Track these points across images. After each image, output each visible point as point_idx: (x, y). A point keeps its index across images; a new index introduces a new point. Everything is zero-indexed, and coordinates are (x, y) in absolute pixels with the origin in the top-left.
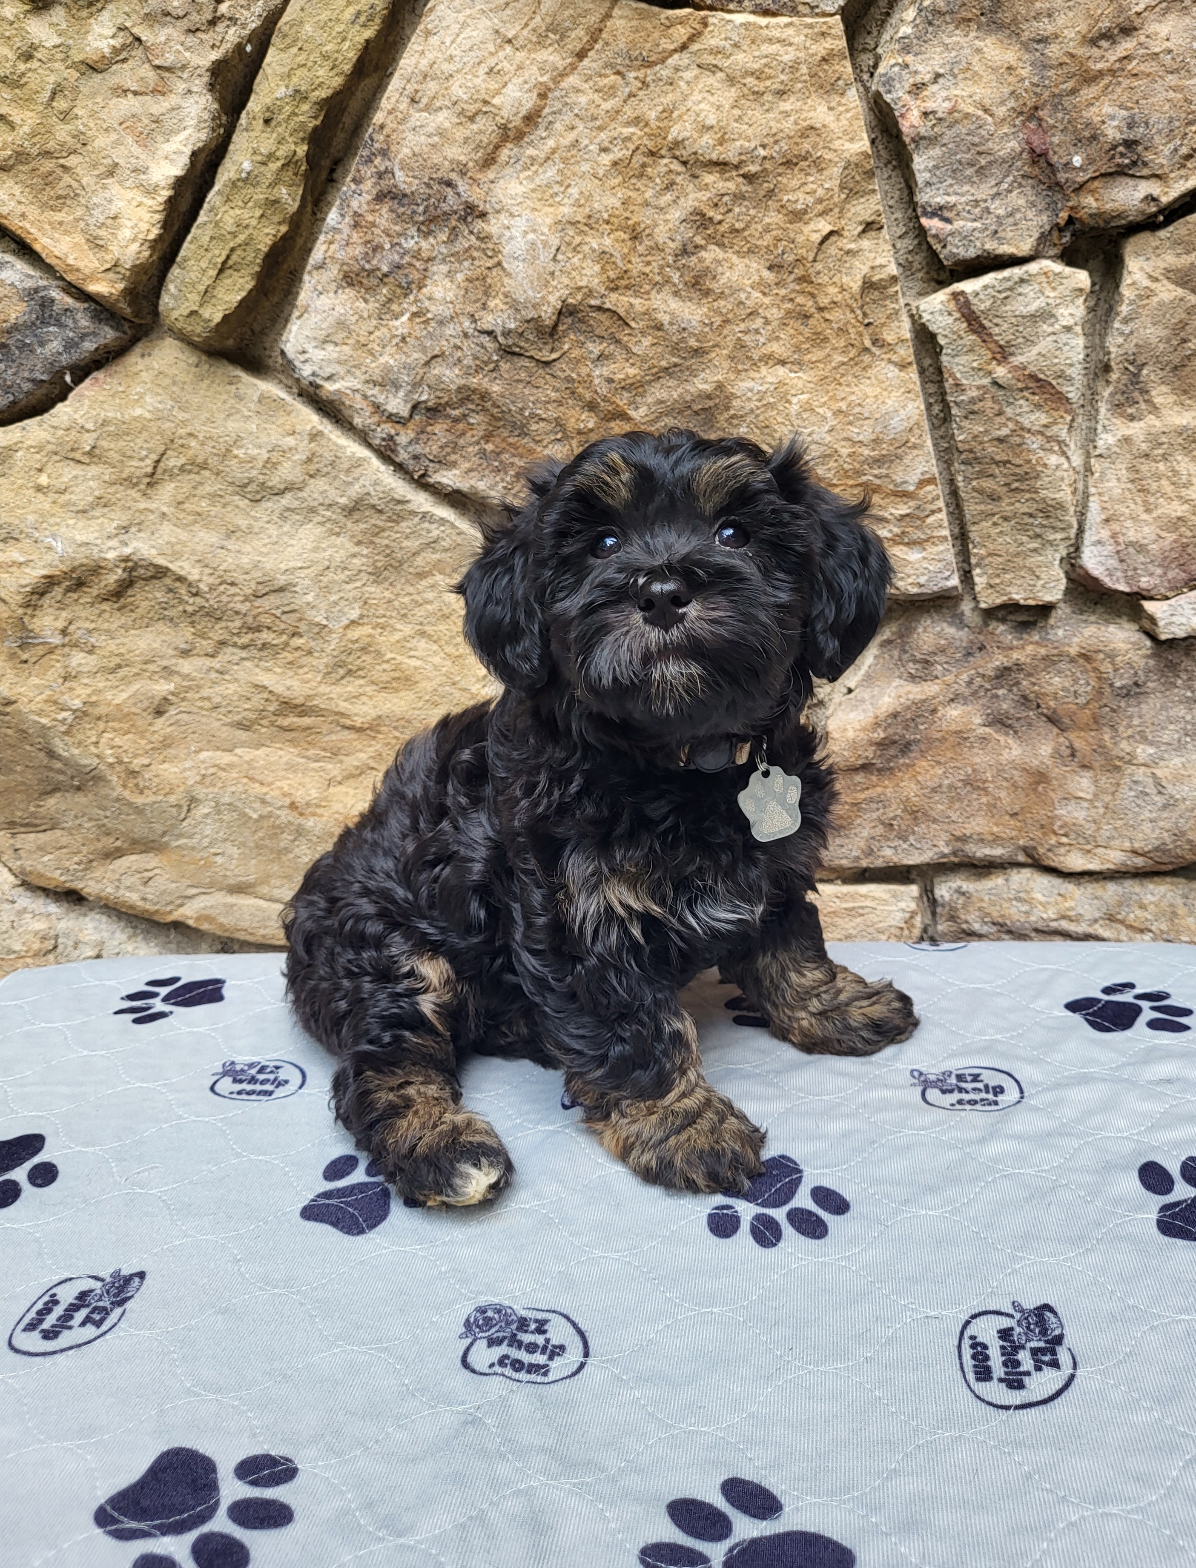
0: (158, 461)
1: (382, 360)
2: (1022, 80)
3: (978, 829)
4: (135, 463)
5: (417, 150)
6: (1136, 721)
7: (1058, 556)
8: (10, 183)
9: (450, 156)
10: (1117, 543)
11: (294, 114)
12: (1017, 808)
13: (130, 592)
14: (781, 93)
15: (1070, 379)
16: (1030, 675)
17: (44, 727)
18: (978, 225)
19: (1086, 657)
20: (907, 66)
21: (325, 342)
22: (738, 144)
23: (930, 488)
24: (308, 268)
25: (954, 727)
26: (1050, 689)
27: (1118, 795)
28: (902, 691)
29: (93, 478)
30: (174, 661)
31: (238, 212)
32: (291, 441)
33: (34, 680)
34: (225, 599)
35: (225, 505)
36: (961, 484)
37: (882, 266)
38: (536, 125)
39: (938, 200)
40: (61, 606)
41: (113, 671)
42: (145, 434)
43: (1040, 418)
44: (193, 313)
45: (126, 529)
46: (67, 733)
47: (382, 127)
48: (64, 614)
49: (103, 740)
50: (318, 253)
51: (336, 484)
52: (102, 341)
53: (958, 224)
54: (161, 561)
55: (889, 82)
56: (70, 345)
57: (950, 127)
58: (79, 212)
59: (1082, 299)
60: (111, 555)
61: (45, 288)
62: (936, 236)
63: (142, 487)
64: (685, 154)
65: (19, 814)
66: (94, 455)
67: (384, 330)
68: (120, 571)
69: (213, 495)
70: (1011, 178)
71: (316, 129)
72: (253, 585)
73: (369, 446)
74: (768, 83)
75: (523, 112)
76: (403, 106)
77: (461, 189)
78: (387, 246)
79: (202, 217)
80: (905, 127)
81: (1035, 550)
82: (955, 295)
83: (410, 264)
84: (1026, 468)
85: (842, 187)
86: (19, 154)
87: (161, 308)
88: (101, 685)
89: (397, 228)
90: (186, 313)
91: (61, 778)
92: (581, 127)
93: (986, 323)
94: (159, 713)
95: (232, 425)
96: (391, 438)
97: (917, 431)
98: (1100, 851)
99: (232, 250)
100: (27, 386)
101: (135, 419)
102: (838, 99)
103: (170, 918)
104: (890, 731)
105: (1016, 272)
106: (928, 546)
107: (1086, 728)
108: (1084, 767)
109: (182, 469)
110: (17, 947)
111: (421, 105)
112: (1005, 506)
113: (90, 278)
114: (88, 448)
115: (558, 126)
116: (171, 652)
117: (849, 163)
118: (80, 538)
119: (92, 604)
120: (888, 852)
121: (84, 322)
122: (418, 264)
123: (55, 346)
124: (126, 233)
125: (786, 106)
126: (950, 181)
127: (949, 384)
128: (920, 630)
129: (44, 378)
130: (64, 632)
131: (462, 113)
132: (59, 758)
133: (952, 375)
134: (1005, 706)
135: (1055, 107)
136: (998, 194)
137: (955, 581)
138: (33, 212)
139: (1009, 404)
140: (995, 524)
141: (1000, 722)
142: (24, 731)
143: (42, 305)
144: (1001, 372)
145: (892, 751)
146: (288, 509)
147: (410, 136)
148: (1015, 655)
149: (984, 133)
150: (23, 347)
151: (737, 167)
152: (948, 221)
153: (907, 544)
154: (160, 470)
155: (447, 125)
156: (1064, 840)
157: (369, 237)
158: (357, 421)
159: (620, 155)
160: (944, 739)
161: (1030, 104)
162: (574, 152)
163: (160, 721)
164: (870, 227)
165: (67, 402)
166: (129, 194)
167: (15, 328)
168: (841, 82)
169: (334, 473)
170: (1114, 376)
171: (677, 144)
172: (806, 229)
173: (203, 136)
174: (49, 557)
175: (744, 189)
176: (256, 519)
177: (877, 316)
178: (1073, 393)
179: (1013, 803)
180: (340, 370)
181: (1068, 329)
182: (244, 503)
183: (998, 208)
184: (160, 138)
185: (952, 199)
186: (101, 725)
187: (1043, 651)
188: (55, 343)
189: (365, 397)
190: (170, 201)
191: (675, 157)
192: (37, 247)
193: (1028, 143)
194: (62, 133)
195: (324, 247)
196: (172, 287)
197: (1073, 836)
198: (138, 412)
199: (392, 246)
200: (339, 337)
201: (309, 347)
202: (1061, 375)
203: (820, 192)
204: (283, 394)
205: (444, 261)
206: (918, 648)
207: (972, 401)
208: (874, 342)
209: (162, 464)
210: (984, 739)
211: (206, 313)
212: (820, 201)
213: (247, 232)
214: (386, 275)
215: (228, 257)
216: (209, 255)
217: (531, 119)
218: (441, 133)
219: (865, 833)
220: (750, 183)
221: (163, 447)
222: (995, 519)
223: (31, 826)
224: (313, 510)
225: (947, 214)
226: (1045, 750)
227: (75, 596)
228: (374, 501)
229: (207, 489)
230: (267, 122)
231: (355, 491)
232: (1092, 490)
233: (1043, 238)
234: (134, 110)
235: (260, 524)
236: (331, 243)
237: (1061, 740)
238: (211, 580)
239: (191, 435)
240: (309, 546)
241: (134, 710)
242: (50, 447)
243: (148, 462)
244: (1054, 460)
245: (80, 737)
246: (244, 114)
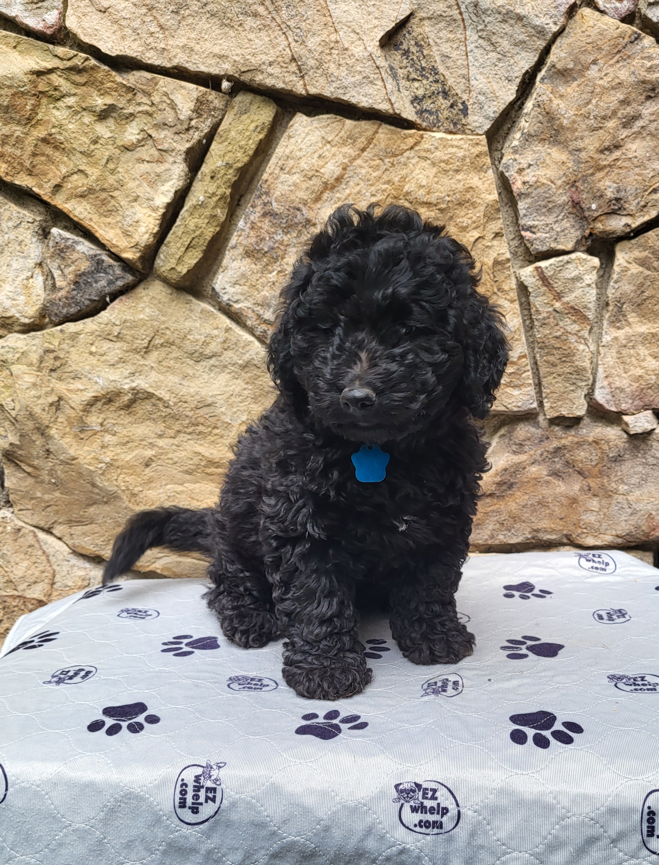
0: (150, 341)
1: (263, 293)
2: (569, 168)
3: (545, 526)
4: (139, 342)
5: (283, 193)
6: (619, 474)
7: (584, 394)
8: (85, 203)
9: (299, 196)
10: (612, 388)
11: (225, 174)
12: (563, 516)
13: (134, 405)
14: (457, 171)
15: (590, 309)
16: (570, 451)
17: (91, 471)
18: (548, 235)
19: (596, 442)
20: (516, 160)
21: (235, 284)
22: (437, 194)
23: (524, 360)
24: (228, 248)
25: (534, 476)
26: (579, 458)
27: (611, 509)
28: (510, 458)
29: (118, 349)
30: (155, 440)
31: (196, 220)
32: (216, 332)
33: (86, 448)
34: (181, 409)
35: (182, 363)
36: (538, 359)
37: (503, 254)
38: (341, 183)
39: (529, 223)
40: (101, 411)
41: (125, 444)
42: (145, 328)
43: (576, 327)
44: (172, 269)
45: (133, 374)
46: (102, 475)
47: (266, 181)
48: (102, 416)
49: (120, 478)
50: (233, 241)
51: (238, 353)
52: (126, 281)
53: (539, 235)
54: (151, 390)
55: (507, 167)
56: (110, 283)
57: (535, 189)
58: (119, 218)
59: (596, 272)
60: (126, 387)
61: (100, 255)
62: (528, 240)
63: (142, 353)
64: (411, 198)
65: (74, 516)
66: (119, 337)
67: (264, 279)
68: (130, 395)
69: (176, 358)
70: (563, 214)
71: (235, 181)
72: (195, 403)
73: (254, 335)
74: (451, 166)
75: (335, 176)
76: (277, 171)
77: (304, 212)
78: (268, 238)
79: (178, 222)
80: (515, 188)
81: (573, 391)
82: (537, 268)
83: (278, 247)
84: (569, 351)
85: (485, 216)
86: (90, 189)
87: (156, 266)
88: (119, 451)
89: (273, 230)
90: (169, 268)
91: (98, 497)
92: (362, 184)
93: (551, 281)
94: (147, 465)
95: (188, 324)
96: (265, 331)
97: (520, 332)
98: (602, 536)
99: (193, 238)
100: (87, 302)
101: (140, 320)
102: (484, 174)
103: (147, 569)
104: (504, 477)
105: (565, 258)
106: (523, 388)
107: (596, 477)
108: (595, 495)
109: (162, 345)
110: (70, 584)
111: (286, 171)
112: (559, 369)
113: (124, 250)
114: (116, 334)
115: (351, 183)
116: (153, 435)
117: (488, 205)
118: (112, 378)
119: (115, 411)
120: (501, 537)
121: (118, 271)
122: (282, 247)
123: (103, 283)
124: (142, 229)
125: (460, 177)
126: (535, 214)
127: (533, 310)
128: (519, 429)
129: (96, 298)
130: (102, 425)
131: (305, 176)
132: (97, 487)
133: (535, 306)
134: (558, 466)
135: (584, 182)
136: (557, 221)
137: (535, 405)
138: (95, 218)
139: (562, 320)
140: (554, 378)
141: (556, 474)
142: (80, 473)
143: (98, 263)
144: (558, 305)
145: (504, 487)
146: (213, 366)
147: (280, 186)
148: (563, 442)
149: (551, 192)
150: (87, 283)
151: (436, 205)
152: (534, 233)
153: (513, 387)
154: (151, 345)
155: (298, 181)
156: (585, 531)
157: (258, 234)
158: (249, 323)
159: (380, 198)
160: (529, 482)
161: (573, 180)
162: (359, 196)
163: (148, 470)
164: (498, 235)
165: (107, 311)
166: (145, 211)
167: (84, 274)
168: (485, 167)
169: (237, 348)
170: (611, 308)
171: (408, 193)
172: (468, 235)
173: (181, 183)
174: (96, 387)
175: (439, 215)
176: (197, 370)
177: (501, 277)
178: (591, 315)
179: (561, 513)
180: (242, 298)
181: (589, 285)
182: (191, 362)
183: (558, 228)
184: (159, 184)
185: (536, 223)
186: (119, 471)
187: (576, 440)
188: (103, 282)
189: (253, 311)
190: (164, 215)
191: (406, 200)
192: (97, 235)
193: (572, 197)
194: (111, 180)
195: (236, 238)
196: (162, 256)
197: (589, 529)
198: (142, 316)
199: (270, 238)
200: (242, 282)
201: (227, 286)
202: (586, 307)
203: (475, 218)
204: (212, 309)
205: (294, 246)
206: (517, 438)
207: (545, 318)
208: (500, 289)
209: (152, 343)
210: (548, 482)
211: (179, 269)
212: (475, 222)
213: (201, 230)
214: (266, 252)
215: (191, 242)
216: (181, 241)
217: (339, 180)
218: (295, 185)
219: (491, 527)
221: (153, 334)
222: (555, 375)
223: (80, 522)
224: (225, 367)
225: (533, 230)
226: (577, 488)
227: (107, 407)
228: (257, 363)
229: (174, 355)
230: (212, 178)
231: (247, 357)
232: (600, 362)
233: (578, 242)
234: (147, 170)
235: (199, 373)
236: (240, 236)
237: (584, 482)
238: (175, 400)
239: (167, 328)
240: (223, 384)
241: (135, 463)
242: (97, 333)
243: (146, 341)
244: (582, 347)
245: (109, 476)
246: (200, 173)
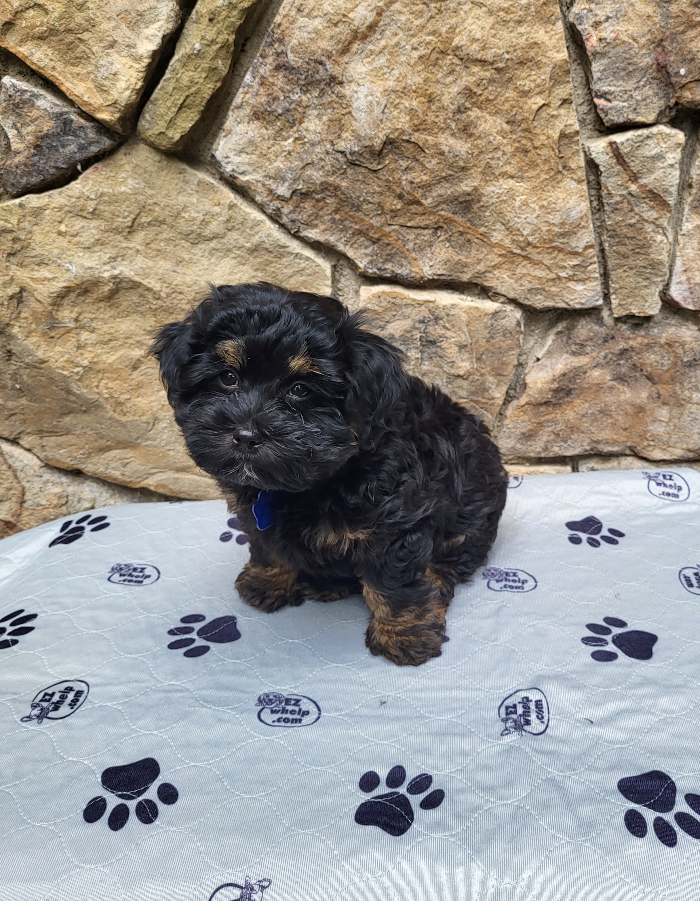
0: (135, 219)
1: (275, 164)
2: (655, 24)
3: (606, 437)
4: (120, 220)
5: (301, 41)
6: (693, 380)
7: (658, 290)
8: (45, 47)
9: (322, 46)
10: (690, 283)
11: (228, 17)
12: (627, 426)
13: (116, 296)
14: (519, 22)
15: (671, 193)
16: (638, 353)
17: (65, 376)
18: (625, 104)
19: (669, 345)
20: (591, 11)
21: (241, 152)
22: (493, 50)
23: (591, 250)
24: (232, 107)
25: (595, 382)
26: (648, 361)
27: (682, 419)
28: (568, 361)
29: (94, 228)
30: (144, 337)
31: (191, 74)
32: (217, 209)
33: (58, 349)
34: (175, 301)
35: (175, 246)
36: (607, 248)
37: (571, 125)
38: (375, 32)
39: (604, 88)
40: (74, 304)
41: (106, 343)
42: (127, 203)
43: (652, 215)
44: (161, 133)
45: (114, 259)
46: (79, 380)
47: (280, 25)
48: (76, 309)
49: (102, 384)
50: (238, 99)
51: (244, 235)
52: (103, 147)
53: (615, 103)
54: (137, 279)
55: (580, 18)
56: (81, 148)
57: (613, 48)
58: (90, 68)
59: (680, 149)
60: (106, 275)
61: (67, 113)
62: (602, 109)
63: (125, 234)
64: (462, 54)
65: (46, 426)
66: (95, 214)
67: (277, 147)
68: (111, 284)
69: (168, 240)
70: (645, 79)
71: (241, 25)
72: (193, 294)
73: (264, 212)
74: (512, 16)
75: (367, 23)
76: (293, 13)
77: (328, 67)
78: (282, 98)
79: (168, 75)
80: (589, 45)
81: (646, 286)
82: (612, 144)
83: (295, 109)
84: (644, 242)
85: (551, 79)
86: (51, 30)
87: (139, 127)
88: (99, 351)
89: (288, 87)
90: (157, 132)
91: (75, 405)
92: (401, 34)
93: (627, 159)
94: (135, 368)
95: (181, 199)
96: (278, 209)
97: (585, 219)
98: (670, 449)
99: (187, 96)
100: (52, 171)
101: (121, 193)
102: (551, 27)
103: (138, 486)
104: (561, 383)
105: (645, 132)
106: (587, 282)
107: (667, 383)
108: (664, 404)
109: (149, 224)
110: (44, 502)
111: (304, 14)
112: (630, 262)
113: (99, 109)
114: (91, 210)
115: (387, 33)
116: (141, 332)
117: (556, 65)
118: (88, 264)
119: (93, 303)
120: (556, 449)
121: (92, 135)
122: (300, 109)
123: (73, 148)
124: (122, 84)
125: (522, 30)
126: (611, 78)
127: (604, 193)
128: (579, 327)
129: (64, 166)
130: (76, 320)
131: (330, 20)
132: (74, 394)
133: (607, 188)
134: (623, 370)
135: (672, 41)
136: (638, 87)
137: (601, 302)
138: (60, 66)
139: (637, 206)
140: (625, 271)
141: (620, 378)
142: (52, 379)
143: (65, 124)
144: (633, 188)
145: (561, 395)
146: (214, 249)
147: (297, 32)
148: (631, 343)
149: (632, 53)
150: (51, 147)
151: (492, 64)
152: (609, 101)
153: (576, 281)
154: (136, 224)
155: (320, 27)
156: (652, 443)
157: (270, 91)
158: (258, 199)
159: (424, 52)
160: (590, 388)
161: (659, 38)
162: (397, 49)
163: (136, 373)
164: (565, 102)
165: (78, 181)
166: (124, 60)
167: (47, 136)
168: (553, 17)
169: (243, 228)
170: (694, 191)
171: (457, 48)
172: (530, 102)
173: (170, 26)
174: (67, 276)
175: (495, 76)
176: (195, 254)
177: (567, 153)
178: (672, 201)
179: (625, 423)
180: (250, 169)
181: (672, 166)
182: (187, 245)
183: (638, 96)
184: (142, 26)
185: (612, 89)
186: (100, 375)
187: (646, 341)
188: (72, 147)
189: (264, 185)
190: (149, 65)
191: (456, 55)
192: (63, 89)
193: (657, 60)
194: (79, 18)
195: (242, 96)
196: (147, 116)
197: (656, 441)
198: (123, 189)
199: (285, 98)
200: (250, 149)
201: (231, 155)
202: (666, 191)
203: (539, 81)
204: (212, 181)
205: (315, 108)
206: (578, 337)
207: (617, 203)
208: (564, 167)
209: (137, 221)
210: (611, 388)
211: (170, 134)
212: (538, 86)
213: (197, 86)
214: (280, 115)
215: (185, 101)
216: (172, 99)
217: (372, 27)
218: (317, 32)
219: (544, 439)
220: (499, 73)
221: (138, 211)
222: (625, 268)
223: (53, 433)
224: (229, 250)
225: (609, 97)
226: (644, 395)
227: (83, 298)
228: (267, 246)
229: (165, 236)
230: (211, 20)
231: (256, 239)
232: (678, 254)
233: (661, 113)
234: (126, 7)
235: (197, 257)
236: (246, 93)
237: (653, 389)
238: (167, 291)
239: (156, 203)
240: (227, 272)
241: (120, 366)
242: (67, 208)
243: (129, 219)
244: (659, 238)
245: (87, 382)
246: (194, 12)
